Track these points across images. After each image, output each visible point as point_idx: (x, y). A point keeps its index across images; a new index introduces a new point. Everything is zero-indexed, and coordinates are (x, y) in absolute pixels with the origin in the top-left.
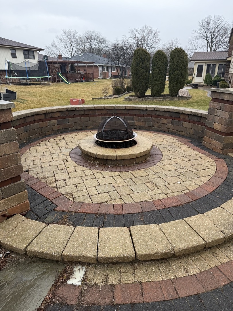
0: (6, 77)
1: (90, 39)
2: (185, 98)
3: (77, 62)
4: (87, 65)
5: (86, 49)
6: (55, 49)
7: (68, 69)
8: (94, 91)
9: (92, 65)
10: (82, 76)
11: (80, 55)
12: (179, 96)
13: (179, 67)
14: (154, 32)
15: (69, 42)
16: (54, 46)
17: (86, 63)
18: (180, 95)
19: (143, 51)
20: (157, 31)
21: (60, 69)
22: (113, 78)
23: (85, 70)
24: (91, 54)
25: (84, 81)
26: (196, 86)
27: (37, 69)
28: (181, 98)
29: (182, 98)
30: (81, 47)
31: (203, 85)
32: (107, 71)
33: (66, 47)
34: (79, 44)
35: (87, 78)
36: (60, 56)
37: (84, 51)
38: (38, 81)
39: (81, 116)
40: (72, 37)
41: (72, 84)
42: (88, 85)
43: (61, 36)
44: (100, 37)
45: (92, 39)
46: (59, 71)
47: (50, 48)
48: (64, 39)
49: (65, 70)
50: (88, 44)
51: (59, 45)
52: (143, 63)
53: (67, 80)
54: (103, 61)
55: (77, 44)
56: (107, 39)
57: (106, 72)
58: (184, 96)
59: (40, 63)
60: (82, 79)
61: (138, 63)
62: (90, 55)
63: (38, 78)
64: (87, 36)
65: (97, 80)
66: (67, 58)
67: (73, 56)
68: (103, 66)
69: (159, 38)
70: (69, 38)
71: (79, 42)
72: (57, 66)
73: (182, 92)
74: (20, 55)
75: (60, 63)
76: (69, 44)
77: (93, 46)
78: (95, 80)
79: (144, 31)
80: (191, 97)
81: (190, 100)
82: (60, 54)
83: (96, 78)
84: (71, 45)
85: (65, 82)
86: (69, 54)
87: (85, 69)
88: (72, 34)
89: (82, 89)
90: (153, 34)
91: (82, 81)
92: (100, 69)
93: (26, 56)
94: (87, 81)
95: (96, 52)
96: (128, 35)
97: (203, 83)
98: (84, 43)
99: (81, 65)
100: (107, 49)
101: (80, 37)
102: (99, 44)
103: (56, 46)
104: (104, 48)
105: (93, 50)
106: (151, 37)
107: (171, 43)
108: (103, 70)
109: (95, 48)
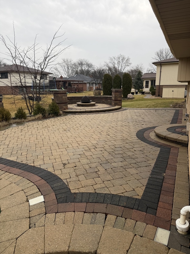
0: (31, 90)
1: (81, 64)
3: (73, 81)
4: (79, 82)
5: (78, 71)
6: (57, 71)
7: (67, 85)
10: (76, 89)
11: (74, 75)
14: (126, 58)
15: (67, 67)
17: (78, 81)
21: (63, 85)
22: (96, 90)
23: (78, 86)
24: (82, 75)
25: (77, 92)
26: (143, 93)
27: (49, 85)
28: (129, 98)
30: (75, 70)
32: (92, 86)
33: (65, 70)
35: (79, 91)
36: (61, 77)
37: (77, 73)
40: (69, 63)
41: (70, 94)
44: (88, 63)
45: (83, 64)
46: (62, 86)
49: (65, 85)
50: (80, 67)
51: (60, 69)
54: (88, 79)
55: (72, 68)
56: (93, 64)
58: (131, 97)
59: (50, 81)
60: (76, 91)
61: (106, 81)
62: (81, 76)
64: (79, 62)
66: (66, 78)
67: (69, 76)
68: (89, 83)
69: (130, 62)
70: (66, 64)
71: (74, 66)
72: (61, 83)
73: (129, 95)
75: (63, 81)
76: (67, 68)
77: (83, 69)
78: (84, 92)
79: (119, 58)
81: (134, 100)
82: (61, 76)
83: (85, 90)
84: (68, 69)
86: (66, 75)
87: (78, 85)
88: (69, 61)
90: (126, 60)
91: (76, 92)
92: (88, 85)
95: (85, 73)
96: (108, 61)
97: (149, 92)
98: (77, 67)
99: (75, 82)
100: (93, 71)
101: (75, 63)
102: (88, 68)
103: (57, 69)
104: (92, 70)
105: (83, 72)
106: (125, 62)
107: (137, 66)
108: (89, 86)
109: (85, 71)
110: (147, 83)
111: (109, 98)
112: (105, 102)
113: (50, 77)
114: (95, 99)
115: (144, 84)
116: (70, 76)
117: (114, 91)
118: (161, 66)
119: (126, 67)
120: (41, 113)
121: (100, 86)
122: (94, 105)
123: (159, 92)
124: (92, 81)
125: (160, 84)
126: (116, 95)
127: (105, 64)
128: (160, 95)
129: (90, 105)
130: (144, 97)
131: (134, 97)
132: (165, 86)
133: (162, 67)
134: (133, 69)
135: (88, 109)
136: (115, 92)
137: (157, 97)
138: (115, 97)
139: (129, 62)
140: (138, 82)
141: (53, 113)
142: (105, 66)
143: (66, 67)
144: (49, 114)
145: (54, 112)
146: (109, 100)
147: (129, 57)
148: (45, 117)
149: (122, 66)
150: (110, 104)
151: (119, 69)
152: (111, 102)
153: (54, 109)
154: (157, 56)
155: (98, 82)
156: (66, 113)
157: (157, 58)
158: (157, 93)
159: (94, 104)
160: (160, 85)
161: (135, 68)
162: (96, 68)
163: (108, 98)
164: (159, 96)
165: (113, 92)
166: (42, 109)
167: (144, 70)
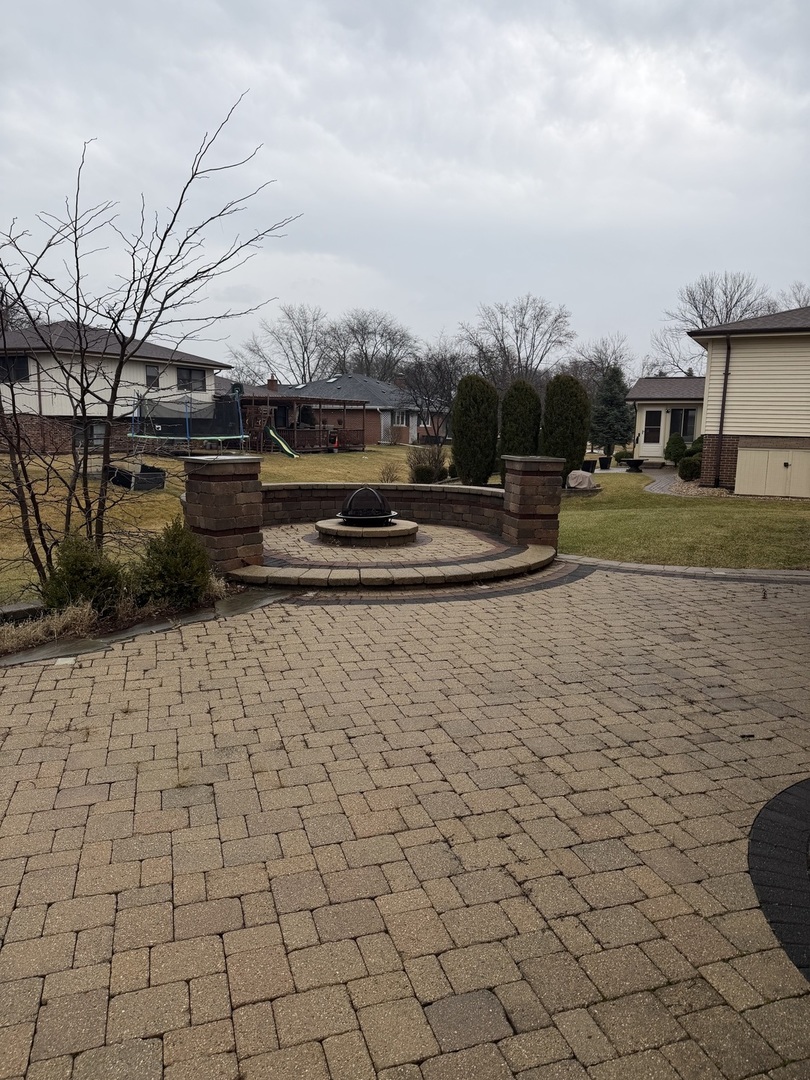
0: (130, 435)
1: (361, 331)
2: (585, 491)
3: (319, 402)
4: (348, 407)
5: (349, 359)
6: (258, 359)
7: (295, 416)
8: (361, 476)
9: (362, 407)
10: (331, 437)
11: (330, 378)
12: (569, 487)
13: (567, 419)
14: (553, 313)
15: (300, 340)
16: (255, 350)
17: (344, 403)
18: (572, 485)
19: (478, 381)
20: (564, 310)
21: (273, 419)
22: (422, 444)
23: (340, 423)
24: (361, 378)
25: (336, 450)
26: (636, 466)
27: (211, 416)
29: (575, 492)
30: (333, 354)
31: (663, 465)
32: (404, 425)
33: (290, 353)
34: (328, 347)
35: (346, 443)
36: (273, 383)
37: (341, 366)
38: (208, 447)
39: (322, 499)
40: (310, 327)
41: (305, 457)
42: (347, 461)
43: (278, 324)
44: (392, 327)
45: (369, 333)
46: (269, 424)
47: (242, 357)
48: (286, 331)
49: (285, 420)
50: (356, 345)
51: (269, 348)
52: (479, 409)
53: (290, 446)
54: (387, 395)
55: (323, 347)
56: (411, 333)
57: (400, 428)
58: (584, 486)
59: (219, 400)
60: (331, 446)
61: (468, 409)
62: (357, 382)
63: (209, 441)
64: (354, 323)
65: (373, 449)
66: (291, 387)
67: (308, 380)
68: (392, 412)
69: (569, 329)
70: (299, 329)
71: (329, 339)
72: (265, 409)
73: (577, 477)
74: (168, 379)
75: (273, 402)
76: (298, 347)
77: (370, 351)
78: (367, 448)
79: (523, 311)
80: (601, 490)
81: (597, 497)
82: (272, 377)
83: (371, 443)
84: (306, 348)
85: (284, 451)
86: (297, 373)
87: (341, 417)
88: (310, 317)
89: (329, 471)
90: (551, 318)
91: (330, 451)
92: (385, 420)
93: (184, 384)
94: (344, 449)
95: (378, 368)
96: (475, 323)
97: (663, 460)
98: (344, 344)
99: (330, 407)
100: (412, 360)
101: (334, 326)
102: (389, 347)
103: (259, 350)
104: (404, 357)
105: (369, 363)
106: (546, 327)
107: (600, 347)
108: (393, 422)
109: (376, 358)
110: (653, 419)
111: (488, 501)
112: (467, 517)
113: (219, 381)
114: (414, 500)
115: (641, 426)
116: (311, 378)
117: (518, 467)
118: (729, 349)
119: (553, 350)
120: (85, 599)
121: (439, 428)
122: (407, 539)
123: (718, 467)
124: (403, 403)
125: (721, 430)
126: (529, 491)
127: (464, 334)
128: (723, 479)
129: (389, 537)
130: (647, 489)
131: (598, 486)
132: (749, 440)
133: (732, 351)
134: (580, 358)
135: (377, 566)
136: (525, 473)
137: (711, 490)
138: (524, 499)
139: (566, 328)
140: (606, 415)
141: (169, 594)
142: (461, 340)
143: (295, 343)
144: (142, 601)
145: (176, 589)
146: (488, 512)
147: (567, 309)
148: (114, 619)
149: (533, 346)
150: (494, 532)
151: (523, 355)
152: (500, 524)
153: (173, 571)
154: (688, 306)
155: (432, 409)
156: (250, 589)
157: (689, 316)
158: (708, 472)
159: (409, 535)
160: (721, 436)
161: (592, 353)
162: (425, 349)
163: (482, 500)
164: (717, 484)
165: (514, 471)
166: (95, 571)
167: (629, 362)
